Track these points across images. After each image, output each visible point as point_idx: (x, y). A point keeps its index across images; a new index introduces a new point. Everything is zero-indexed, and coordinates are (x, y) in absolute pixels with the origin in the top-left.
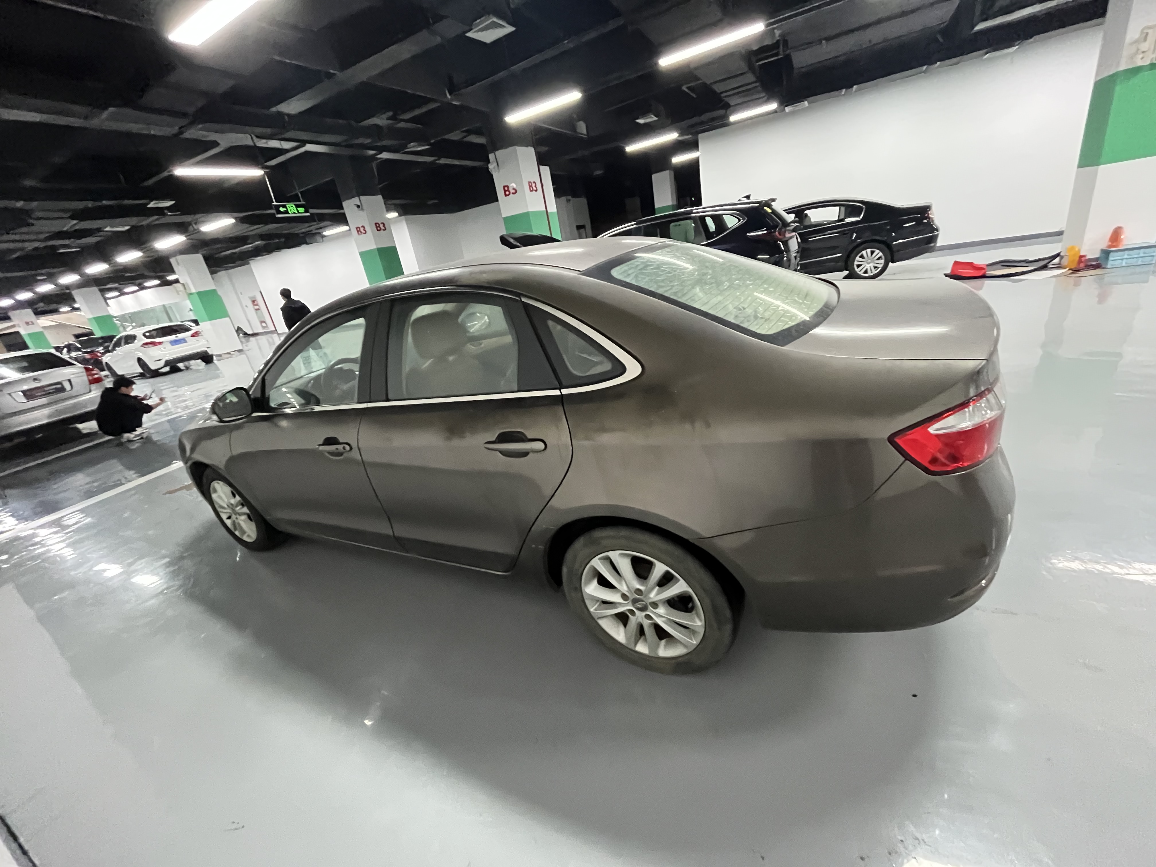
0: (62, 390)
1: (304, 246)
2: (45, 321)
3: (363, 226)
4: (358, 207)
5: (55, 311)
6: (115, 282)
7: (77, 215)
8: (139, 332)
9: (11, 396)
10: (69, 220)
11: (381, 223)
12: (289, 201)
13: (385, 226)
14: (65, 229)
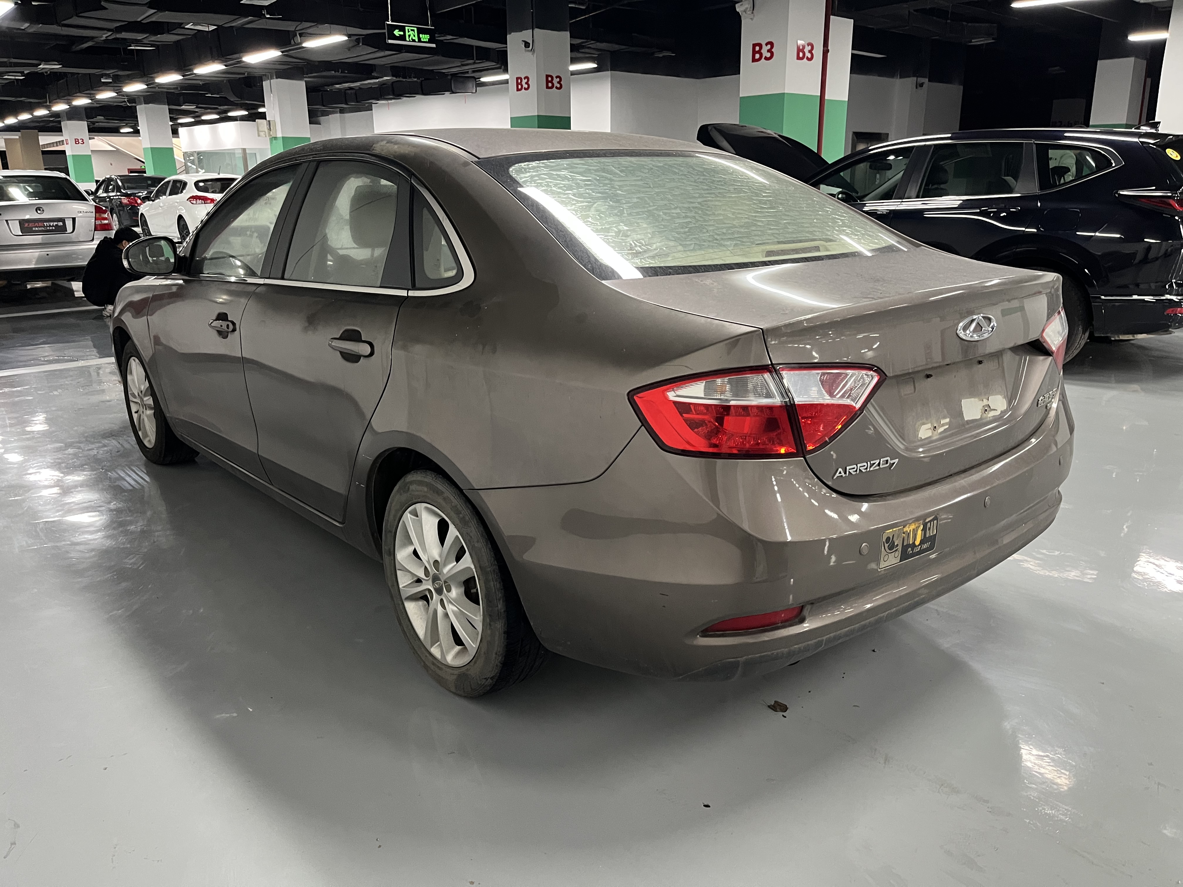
0: (62, 229)
1: (447, 93)
2: (101, 142)
3: (527, 78)
4: (527, 45)
5: (115, 131)
6: (191, 102)
8: (190, 179)
9: (8, 224)
10: (145, 8)
11: (557, 77)
12: (411, 21)
13: (562, 83)
14: (139, 20)
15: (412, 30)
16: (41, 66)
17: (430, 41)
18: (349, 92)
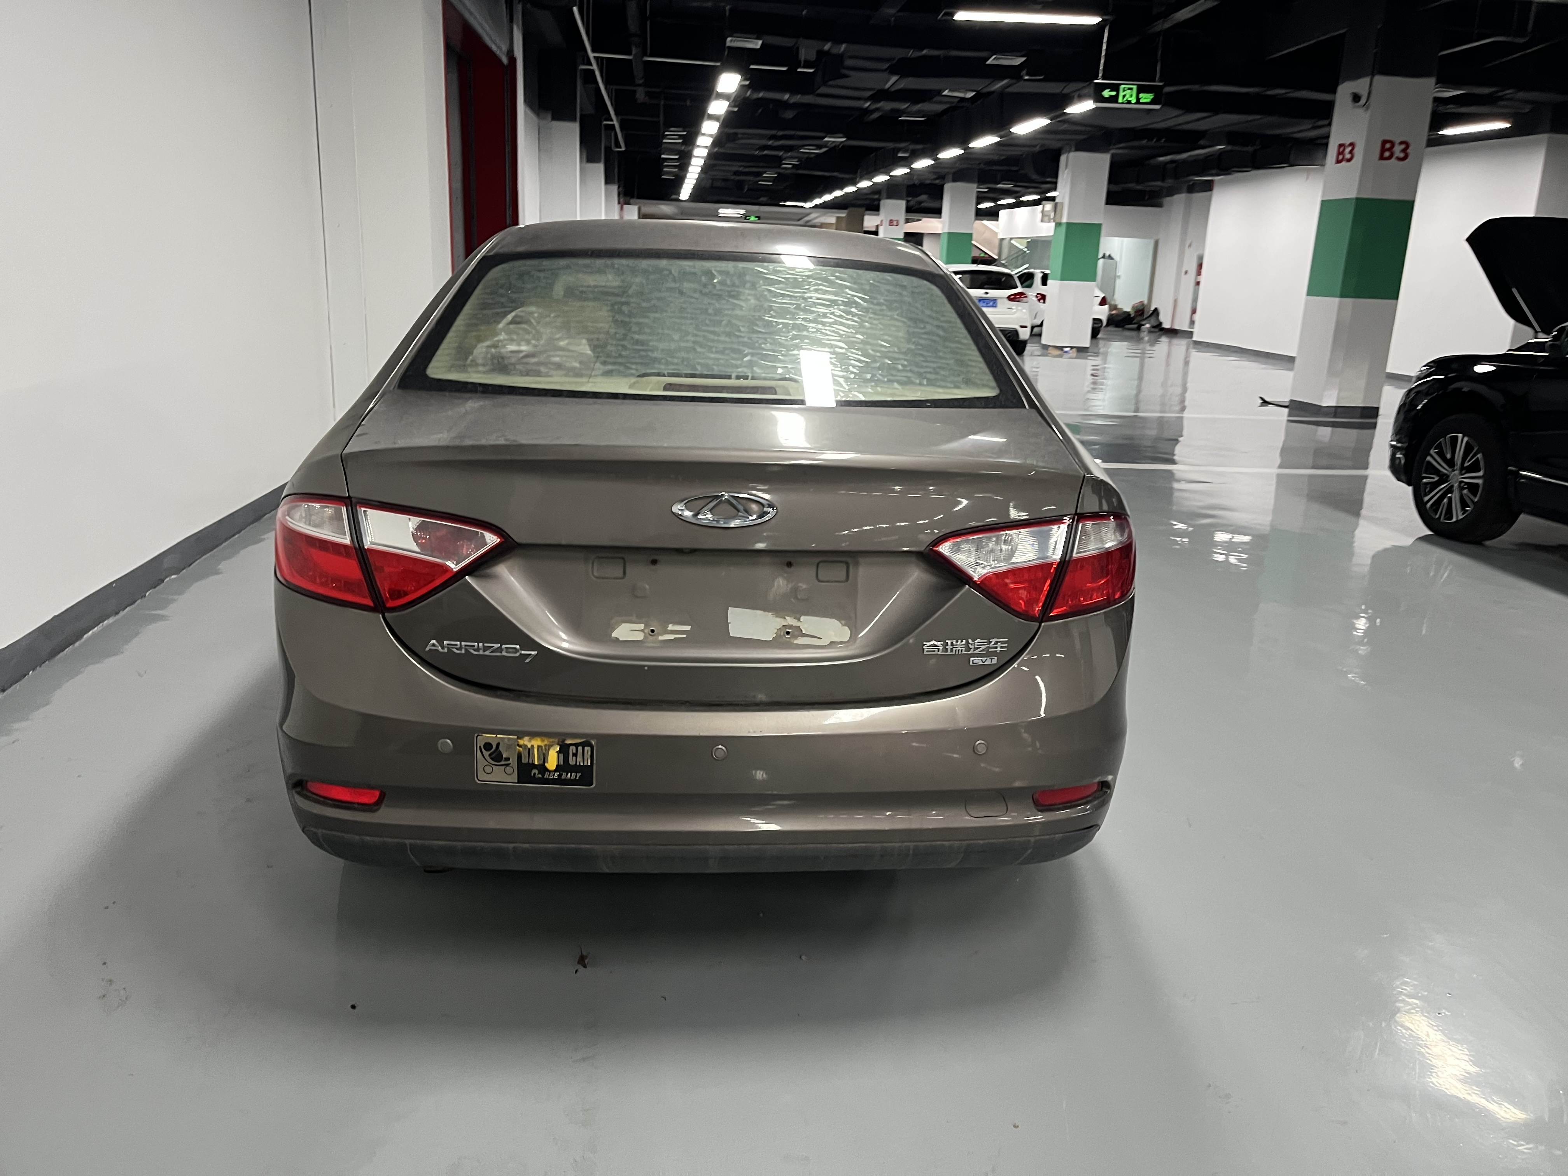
3: (1350, 144)
4: (1356, 99)
7: (900, 68)
10: (885, 75)
11: (1401, 143)
12: (1128, 77)
13: (1409, 151)
14: (887, 86)
15: (1130, 89)
16: (826, 139)
17: (1153, 102)
18: (1169, 166)
